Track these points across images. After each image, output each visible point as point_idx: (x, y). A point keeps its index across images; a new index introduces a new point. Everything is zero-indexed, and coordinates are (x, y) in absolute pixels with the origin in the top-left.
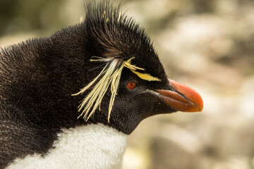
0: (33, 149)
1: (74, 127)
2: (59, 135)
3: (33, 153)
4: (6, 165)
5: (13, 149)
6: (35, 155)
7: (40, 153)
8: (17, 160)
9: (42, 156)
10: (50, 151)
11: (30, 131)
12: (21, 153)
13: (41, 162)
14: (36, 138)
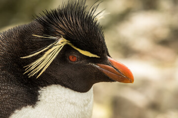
0: (26, 103)
1: (46, 86)
2: (39, 92)
3: (27, 106)
4: (9, 115)
5: (12, 104)
6: (28, 106)
7: (31, 105)
8: (16, 111)
9: (33, 107)
10: (37, 103)
11: (21, 90)
12: (19, 106)
13: (32, 111)
14: (27, 95)
